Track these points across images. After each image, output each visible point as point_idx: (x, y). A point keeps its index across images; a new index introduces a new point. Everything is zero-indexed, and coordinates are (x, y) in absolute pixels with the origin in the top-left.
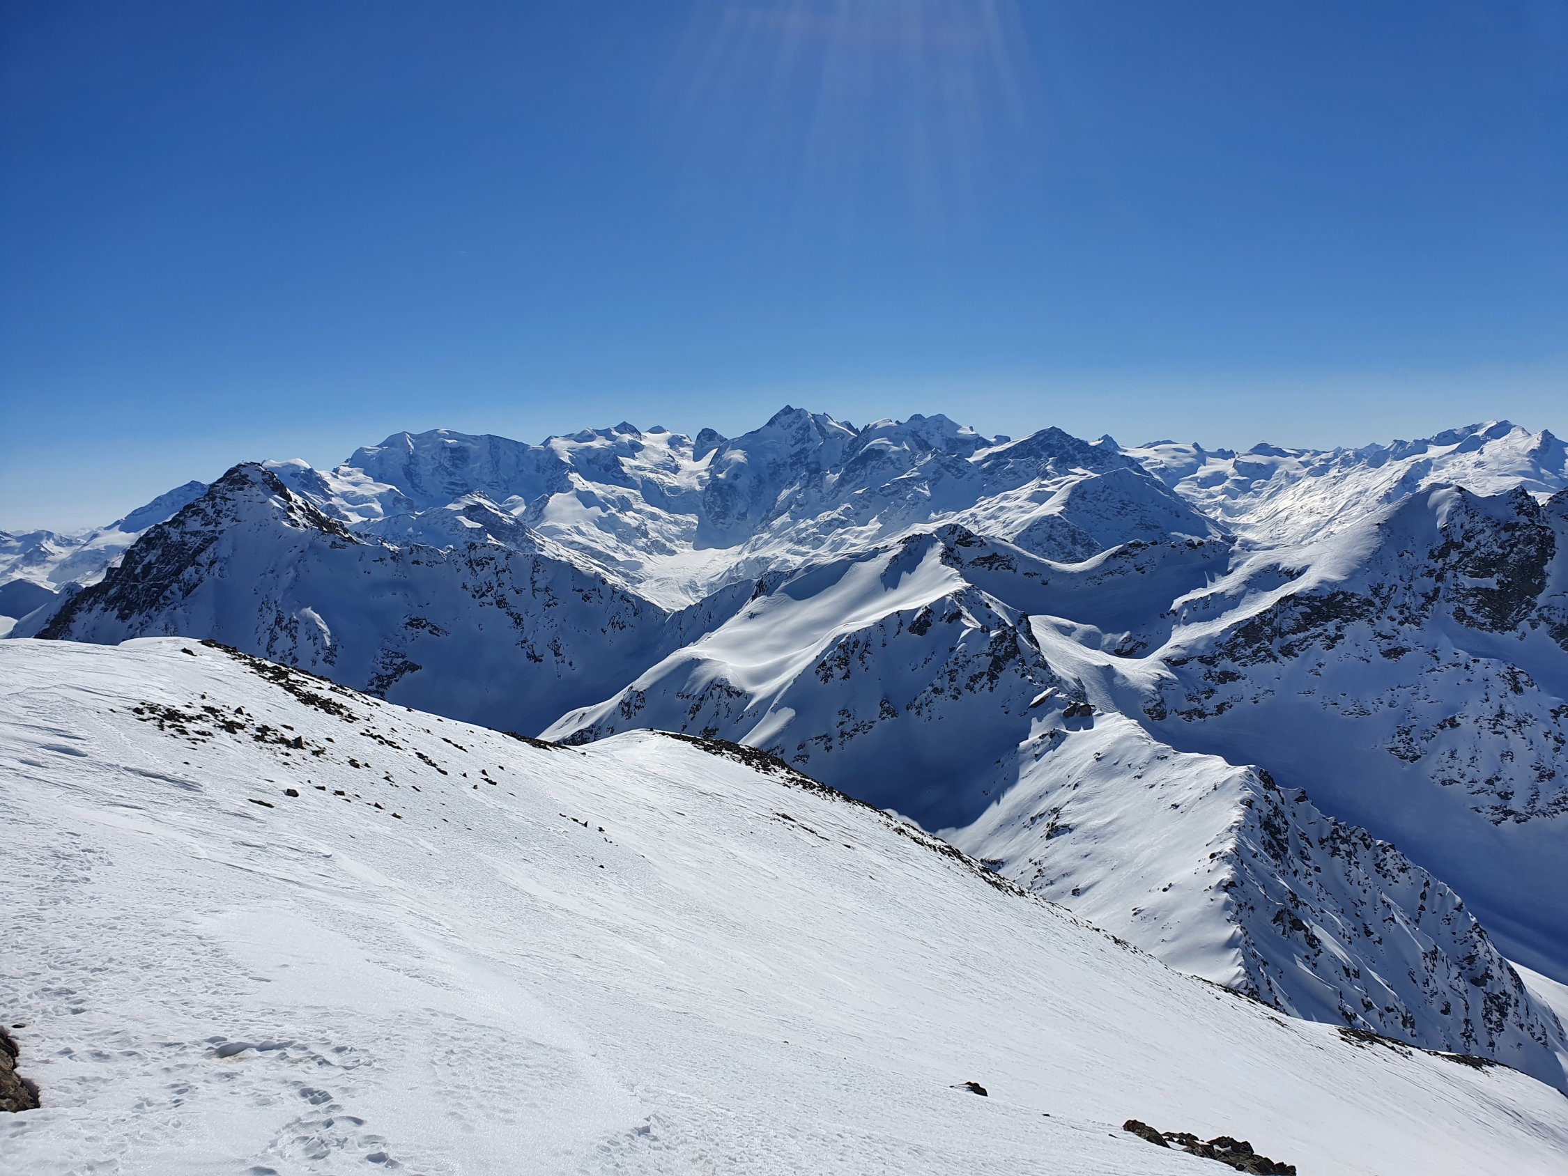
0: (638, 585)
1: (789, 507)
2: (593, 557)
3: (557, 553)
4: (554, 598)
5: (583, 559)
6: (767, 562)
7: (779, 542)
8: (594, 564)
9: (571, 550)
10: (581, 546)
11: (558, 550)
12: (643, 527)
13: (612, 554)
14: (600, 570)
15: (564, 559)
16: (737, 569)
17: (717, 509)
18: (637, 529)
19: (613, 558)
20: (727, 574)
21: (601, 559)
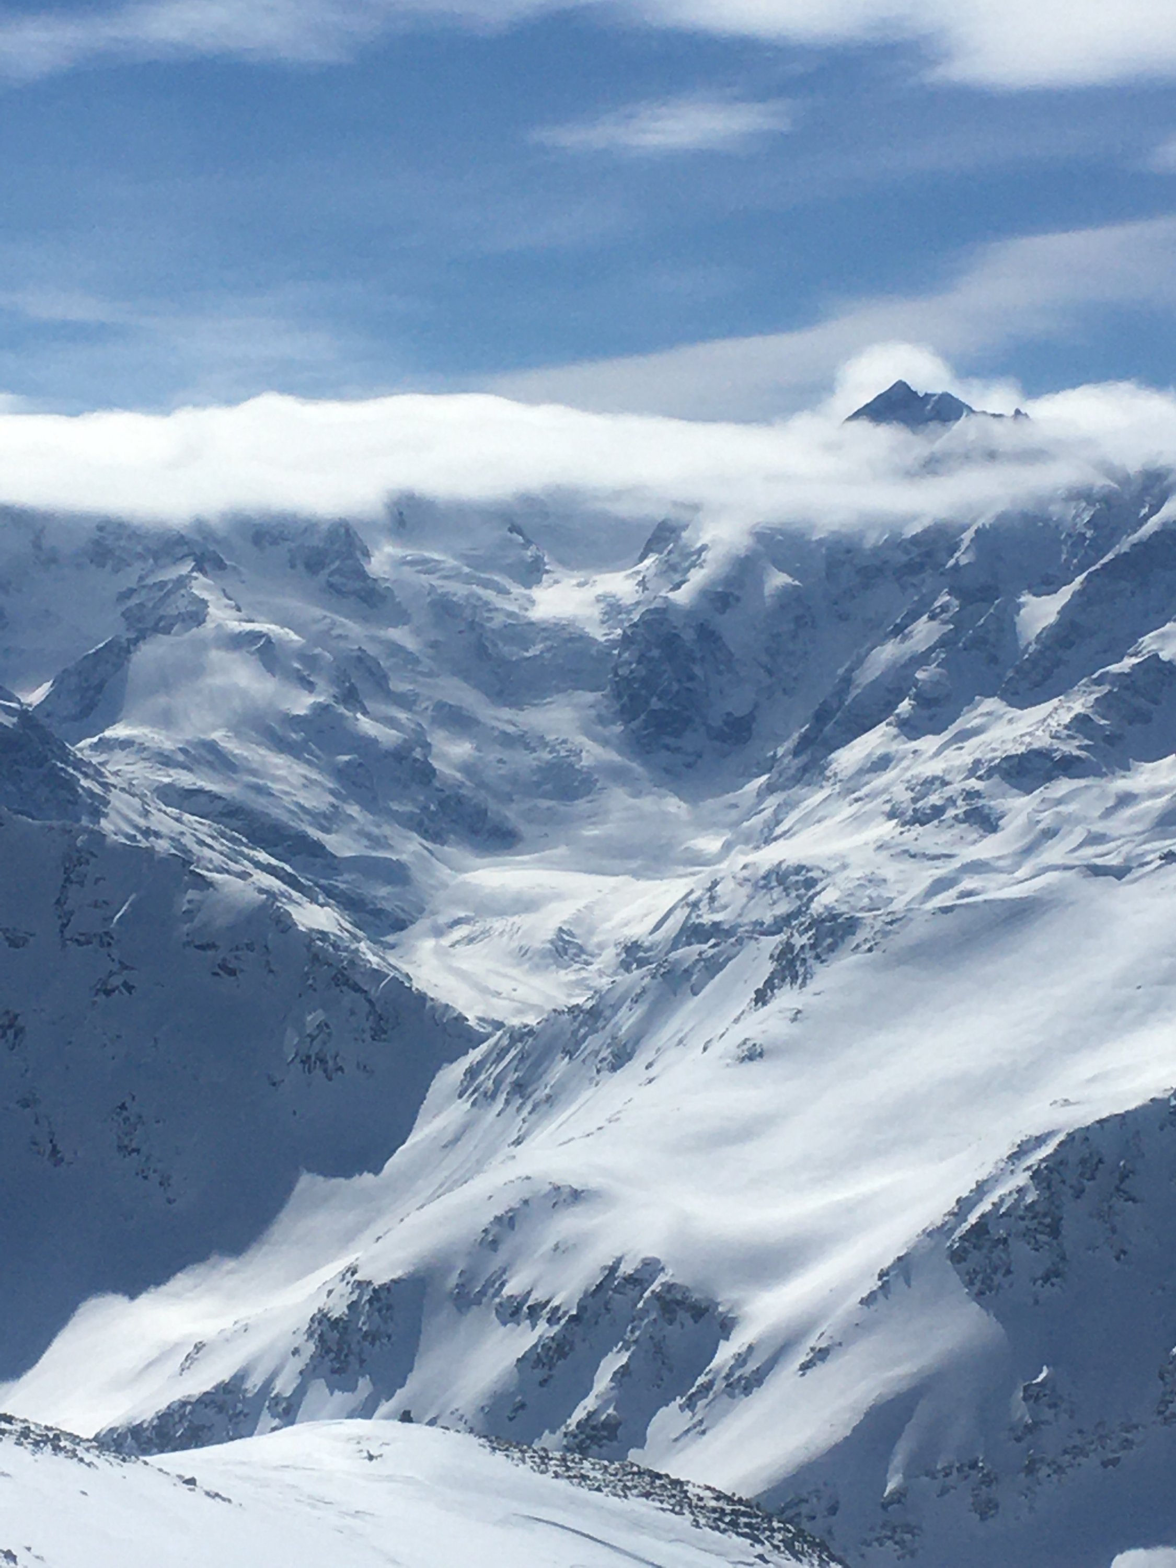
0: (390, 939)
1: (891, 706)
2: (257, 841)
3: (142, 822)
4: (124, 967)
5: (222, 845)
6: (810, 883)
7: (854, 817)
8: (257, 864)
9: (187, 817)
10: (219, 806)
11: (146, 814)
12: (418, 753)
13: (314, 833)
14: (275, 884)
15: (162, 846)
16: (712, 899)
17: (655, 703)
18: (400, 755)
19: (317, 849)
20: (680, 916)
21: (279, 850)
